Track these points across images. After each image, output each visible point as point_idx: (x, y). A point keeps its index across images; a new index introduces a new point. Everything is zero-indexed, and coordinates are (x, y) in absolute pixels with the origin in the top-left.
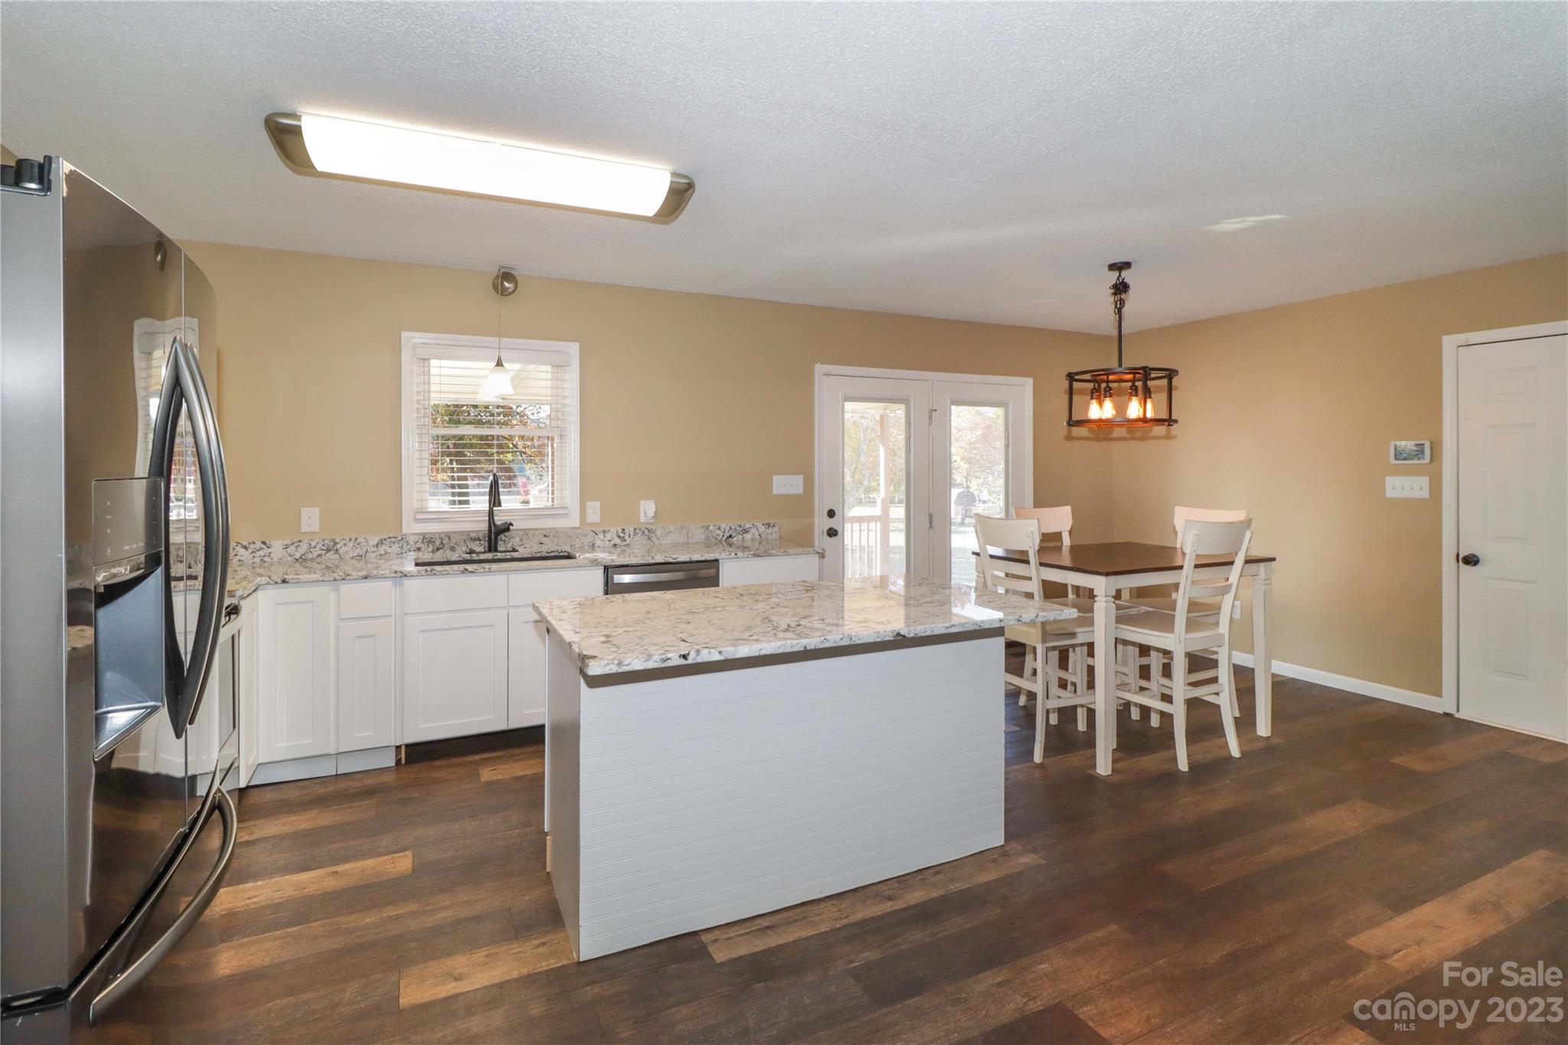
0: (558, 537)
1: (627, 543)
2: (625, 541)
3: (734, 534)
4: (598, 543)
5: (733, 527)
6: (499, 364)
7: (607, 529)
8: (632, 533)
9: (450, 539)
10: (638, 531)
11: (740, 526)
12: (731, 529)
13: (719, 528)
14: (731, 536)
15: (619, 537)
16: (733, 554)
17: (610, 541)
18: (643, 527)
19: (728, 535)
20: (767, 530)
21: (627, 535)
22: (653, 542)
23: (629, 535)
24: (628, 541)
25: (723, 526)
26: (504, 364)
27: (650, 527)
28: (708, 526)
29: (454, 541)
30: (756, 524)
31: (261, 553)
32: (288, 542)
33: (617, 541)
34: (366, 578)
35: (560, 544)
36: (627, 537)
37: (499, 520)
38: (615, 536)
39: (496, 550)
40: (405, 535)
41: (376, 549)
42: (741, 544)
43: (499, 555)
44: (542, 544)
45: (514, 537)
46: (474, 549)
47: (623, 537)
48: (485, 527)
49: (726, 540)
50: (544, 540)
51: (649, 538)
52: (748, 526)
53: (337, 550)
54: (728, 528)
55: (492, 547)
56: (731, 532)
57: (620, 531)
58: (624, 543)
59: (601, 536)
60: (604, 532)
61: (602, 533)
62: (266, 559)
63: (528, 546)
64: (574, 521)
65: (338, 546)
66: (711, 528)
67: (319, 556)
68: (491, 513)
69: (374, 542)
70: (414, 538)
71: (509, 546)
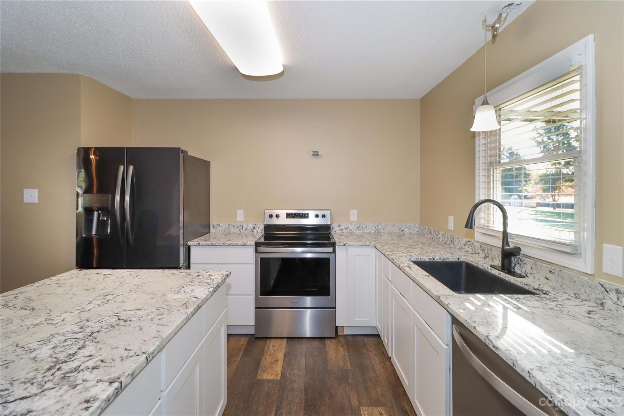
9: (491, 251)
29: (493, 253)
31: (438, 236)
32: (443, 233)
35: (565, 287)
37: (512, 242)
41: (464, 247)
44: (547, 279)
45: (525, 264)
53: (454, 243)
55: (507, 266)
63: (537, 277)
64: (585, 266)
65: (454, 240)
67: (450, 243)
68: (505, 234)
69: (464, 242)
70: (477, 245)
71: (523, 270)
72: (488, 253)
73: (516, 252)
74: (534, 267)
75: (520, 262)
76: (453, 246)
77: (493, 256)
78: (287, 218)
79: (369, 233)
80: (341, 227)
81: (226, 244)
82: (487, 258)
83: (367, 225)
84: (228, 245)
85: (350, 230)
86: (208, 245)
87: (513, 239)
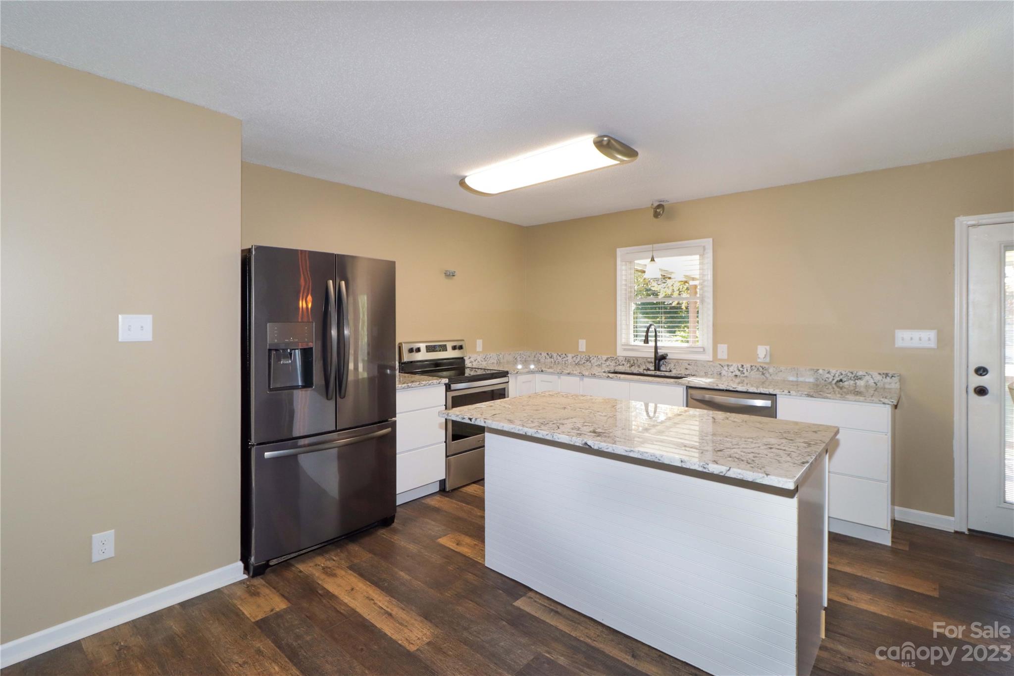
0: (697, 366)
1: (745, 375)
2: (744, 373)
3: (844, 379)
4: (724, 373)
5: (844, 373)
6: (653, 260)
7: (730, 364)
8: (749, 369)
9: (637, 361)
10: (753, 367)
11: (852, 373)
12: (842, 374)
13: (829, 373)
14: (841, 380)
15: (739, 370)
16: (786, 392)
17: (732, 372)
18: (758, 365)
19: (839, 379)
20: (884, 379)
21: (745, 369)
22: (766, 377)
23: (747, 370)
24: (746, 373)
25: (833, 371)
26: (655, 259)
27: (764, 365)
28: (818, 370)
29: (639, 362)
30: (871, 373)
31: (564, 359)
32: (573, 355)
33: (738, 373)
34: (569, 374)
35: (698, 370)
36: (745, 371)
37: (661, 352)
38: (736, 369)
39: (659, 370)
40: (618, 356)
41: (605, 362)
42: (852, 388)
43: (663, 374)
44: (687, 369)
45: (670, 363)
46: (649, 368)
47: (742, 371)
48: (653, 355)
49: (836, 383)
50: (688, 367)
51: (763, 374)
52: (860, 373)
53: (590, 361)
54: (838, 373)
55: (657, 368)
56: (841, 377)
57: (740, 366)
58: (744, 375)
59: (726, 368)
60: (728, 366)
61: (726, 366)
62: (566, 362)
63: (679, 369)
64: (708, 357)
65: (591, 359)
66: (821, 371)
67: (584, 363)
68: (656, 348)
69: (605, 359)
70: (621, 359)
71: (668, 368)
72: (634, 362)
73: (664, 357)
74: (677, 364)
75: (665, 363)
76: (590, 364)
77: (639, 364)
78: (427, 352)
79: (493, 363)
80: (472, 359)
81: (422, 385)
82: (633, 367)
83: (491, 355)
84: (424, 386)
85: (478, 362)
86: (404, 388)
87: (660, 349)
